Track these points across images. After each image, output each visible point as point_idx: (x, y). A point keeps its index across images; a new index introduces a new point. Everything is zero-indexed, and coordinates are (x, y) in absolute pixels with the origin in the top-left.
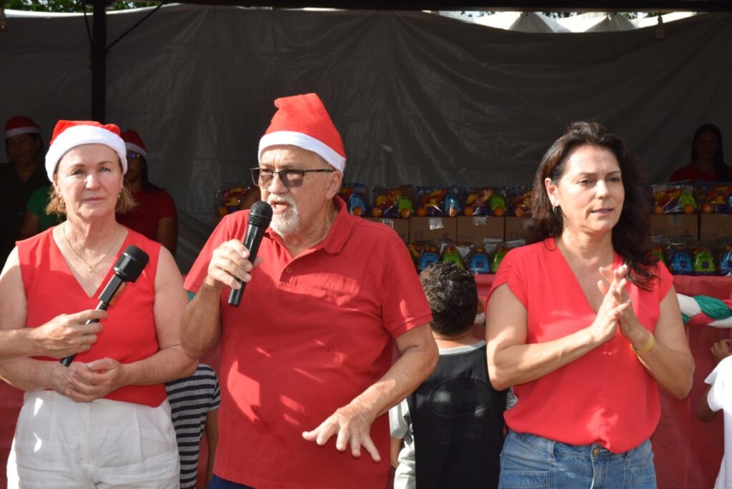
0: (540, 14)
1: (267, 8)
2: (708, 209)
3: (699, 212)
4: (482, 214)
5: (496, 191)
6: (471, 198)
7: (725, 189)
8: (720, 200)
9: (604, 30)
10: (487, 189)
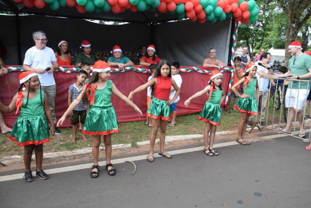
0: (103, 21)
1: (52, 16)
2: (134, 56)
3: (132, 56)
4: (98, 56)
5: (100, 52)
6: (96, 53)
7: (136, 53)
8: (135, 54)
9: (114, 24)
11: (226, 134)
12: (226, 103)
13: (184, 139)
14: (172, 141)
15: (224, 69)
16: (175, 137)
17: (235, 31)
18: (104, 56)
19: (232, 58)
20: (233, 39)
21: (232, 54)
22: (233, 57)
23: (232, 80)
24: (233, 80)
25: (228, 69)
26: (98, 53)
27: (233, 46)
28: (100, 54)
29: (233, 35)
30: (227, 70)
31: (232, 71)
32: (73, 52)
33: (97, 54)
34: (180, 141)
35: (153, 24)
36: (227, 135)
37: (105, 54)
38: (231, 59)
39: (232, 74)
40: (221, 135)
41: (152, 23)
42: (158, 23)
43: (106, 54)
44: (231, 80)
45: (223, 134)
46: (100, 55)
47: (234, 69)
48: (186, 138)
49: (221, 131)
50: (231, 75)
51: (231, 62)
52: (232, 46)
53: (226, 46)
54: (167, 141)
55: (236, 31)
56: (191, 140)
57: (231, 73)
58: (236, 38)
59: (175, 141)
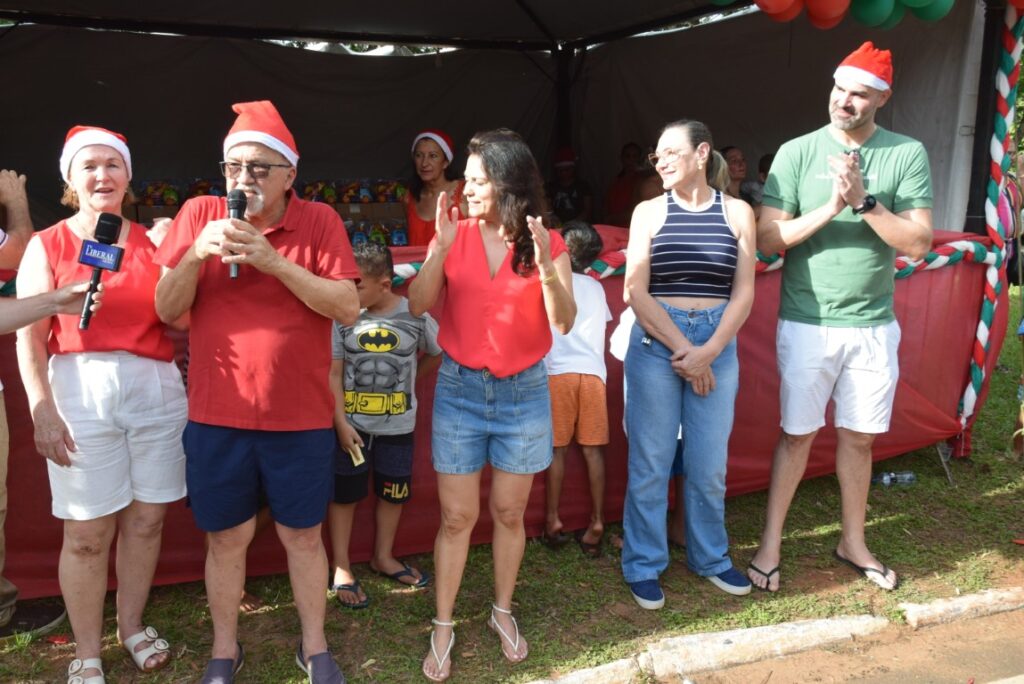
5: (327, 184)
6: (308, 189)
9: (394, 57)
10: (320, 181)
11: (1008, 606)
12: (963, 421)
13: (779, 649)
14: (713, 665)
15: (954, 250)
16: (729, 642)
17: (1005, 53)
18: (346, 199)
19: (991, 190)
20: (997, 93)
21: (994, 171)
22: (998, 183)
23: (991, 307)
24: (996, 303)
25: (969, 246)
26: (320, 187)
27: (999, 128)
28: (330, 193)
29: (995, 73)
30: (967, 252)
31: (991, 257)
32: (204, 184)
33: (314, 192)
34: (759, 660)
35: (568, 48)
36: (1012, 610)
37: (351, 192)
38: (986, 196)
39: (993, 276)
40: (982, 616)
41: (560, 48)
42: (589, 48)
43: (357, 191)
44: (987, 304)
45: (991, 609)
46: (327, 196)
47: (1001, 249)
48: (789, 645)
49: (973, 590)
50: (984, 279)
51: (983, 213)
52: (993, 131)
53: (952, 133)
54: (688, 669)
55: (1010, 52)
56: (819, 654)
57: (986, 267)
58: (1012, 86)
59: (731, 665)
